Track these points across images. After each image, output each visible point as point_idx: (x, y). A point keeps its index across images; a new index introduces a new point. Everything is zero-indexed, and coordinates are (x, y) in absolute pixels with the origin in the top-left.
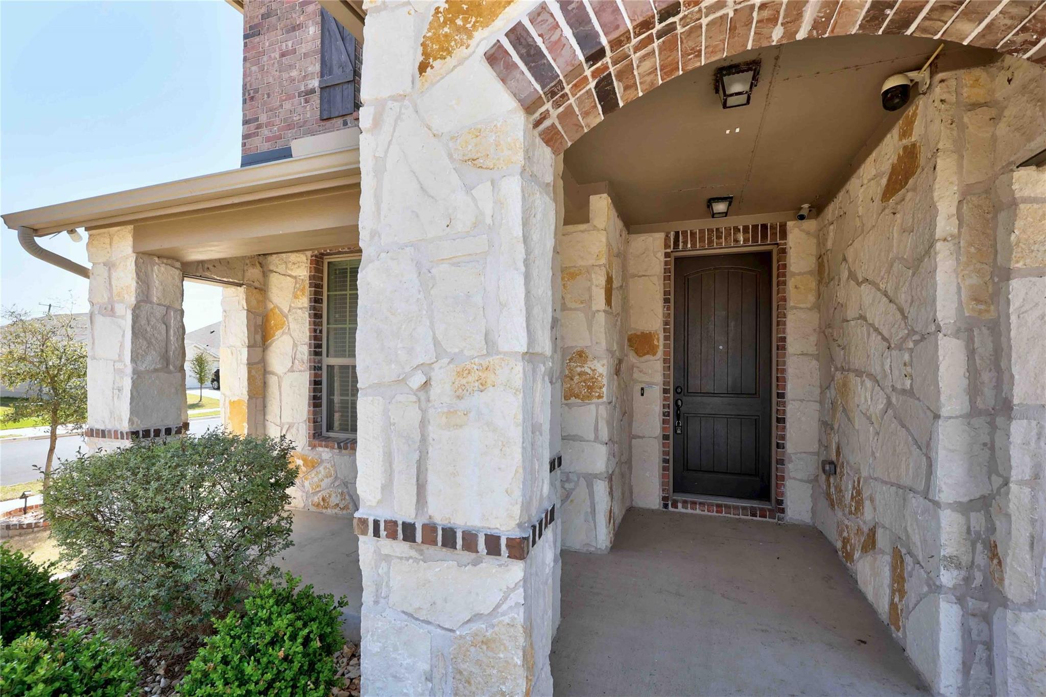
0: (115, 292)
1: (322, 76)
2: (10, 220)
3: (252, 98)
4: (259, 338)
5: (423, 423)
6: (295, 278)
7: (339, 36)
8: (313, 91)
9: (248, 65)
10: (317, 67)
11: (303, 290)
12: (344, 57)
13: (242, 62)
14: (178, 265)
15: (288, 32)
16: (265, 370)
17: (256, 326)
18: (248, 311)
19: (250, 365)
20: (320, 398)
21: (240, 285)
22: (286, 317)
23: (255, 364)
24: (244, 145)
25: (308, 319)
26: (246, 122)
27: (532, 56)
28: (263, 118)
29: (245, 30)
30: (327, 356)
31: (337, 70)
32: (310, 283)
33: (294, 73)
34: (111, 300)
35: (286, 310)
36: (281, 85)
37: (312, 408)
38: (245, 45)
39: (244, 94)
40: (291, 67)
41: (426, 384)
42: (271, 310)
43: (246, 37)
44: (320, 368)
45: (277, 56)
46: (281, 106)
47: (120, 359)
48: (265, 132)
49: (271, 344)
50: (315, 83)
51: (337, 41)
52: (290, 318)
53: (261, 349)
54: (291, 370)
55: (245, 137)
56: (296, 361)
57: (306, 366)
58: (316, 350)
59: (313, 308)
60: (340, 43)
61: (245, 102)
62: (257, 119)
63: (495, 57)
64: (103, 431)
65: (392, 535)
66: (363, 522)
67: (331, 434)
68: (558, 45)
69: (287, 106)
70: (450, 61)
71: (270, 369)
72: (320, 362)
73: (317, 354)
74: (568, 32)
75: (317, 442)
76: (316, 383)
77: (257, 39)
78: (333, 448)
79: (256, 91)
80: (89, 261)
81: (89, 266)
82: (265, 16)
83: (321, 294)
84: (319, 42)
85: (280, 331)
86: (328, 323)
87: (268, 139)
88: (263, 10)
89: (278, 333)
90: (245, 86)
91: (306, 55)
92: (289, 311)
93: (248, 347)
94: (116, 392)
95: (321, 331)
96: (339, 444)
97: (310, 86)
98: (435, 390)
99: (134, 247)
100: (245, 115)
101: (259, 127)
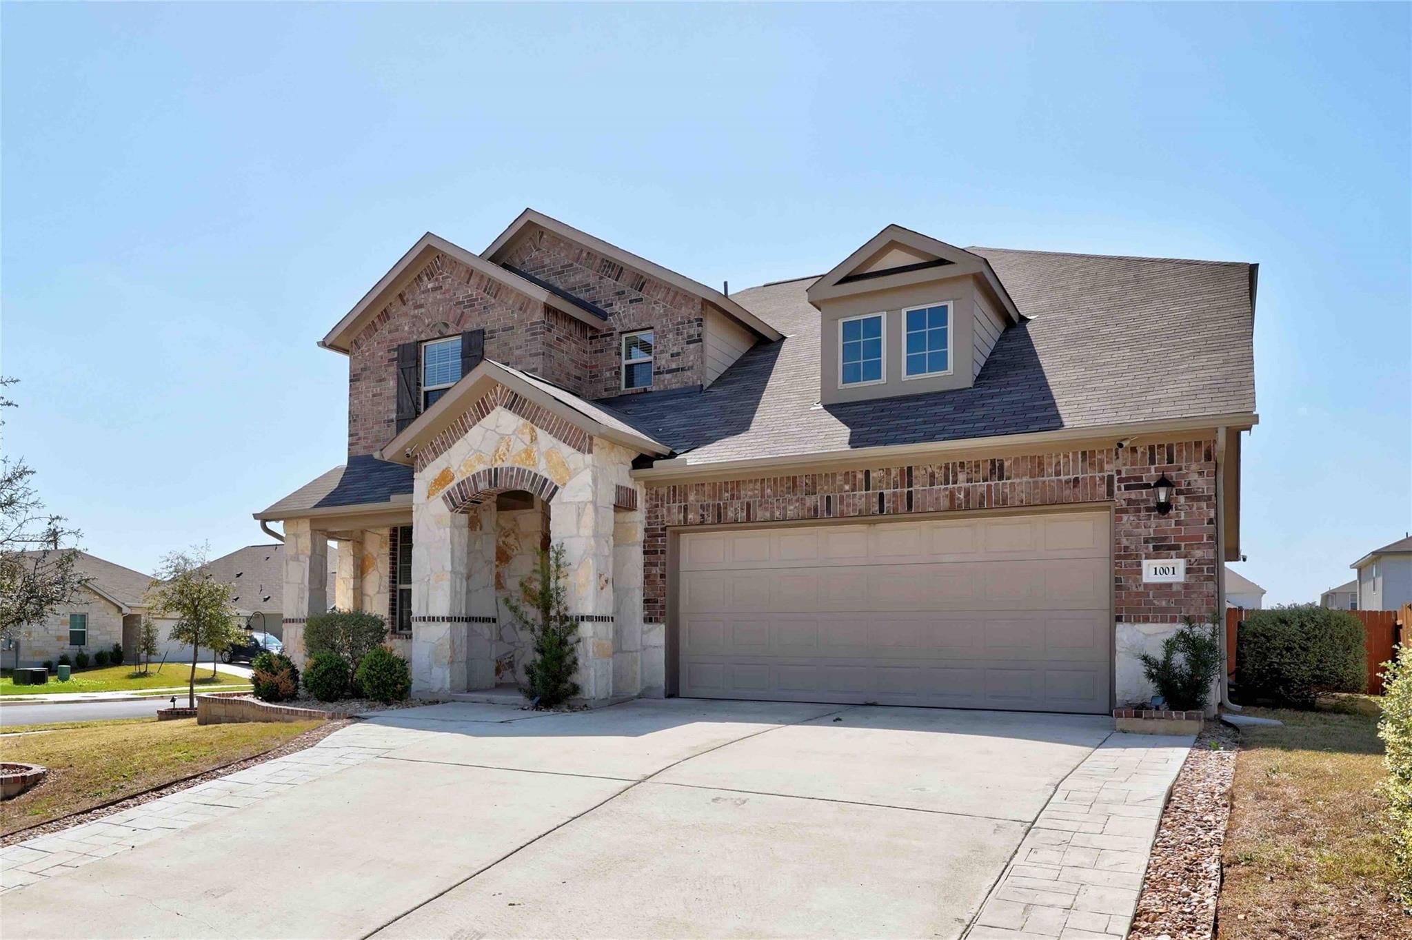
0: (299, 548)
1: (398, 413)
2: (256, 516)
3: (355, 421)
4: (359, 572)
5: (428, 590)
6: (381, 535)
7: (407, 391)
8: (392, 421)
9: (352, 399)
10: (395, 407)
11: (386, 544)
12: (410, 403)
13: (348, 397)
14: (326, 533)
15: (377, 382)
16: (362, 593)
17: (357, 565)
18: (354, 556)
19: (355, 589)
20: (395, 610)
21: (349, 540)
22: (375, 559)
23: (357, 589)
24: (349, 449)
25: (389, 561)
26: (350, 435)
27: (452, 499)
28: (361, 434)
29: (350, 376)
30: (400, 584)
31: (406, 411)
32: (390, 539)
33: (381, 408)
34: (297, 554)
35: (376, 556)
36: (373, 414)
37: (391, 616)
38: (351, 386)
39: (349, 417)
40: (379, 404)
41: (429, 580)
42: (367, 555)
43: (351, 381)
44: (396, 591)
45: (371, 396)
46: (373, 427)
47: (303, 583)
48: (363, 442)
49: (365, 577)
50: (394, 416)
51: (406, 392)
52: (378, 560)
53: (360, 580)
54: (378, 593)
55: (350, 445)
56: (382, 587)
57: (388, 589)
58: (393, 581)
59: (391, 554)
60: (408, 394)
61: (350, 422)
62: (357, 434)
63: (444, 498)
64: (293, 620)
65: (420, 620)
66: (413, 618)
67: (402, 632)
68: (457, 497)
69: (376, 428)
70: (435, 497)
71: (364, 592)
72: (396, 587)
73: (394, 582)
74: (459, 495)
75: (393, 636)
76: (393, 600)
77: (358, 383)
78: (403, 638)
79: (357, 416)
80: (285, 532)
81: (284, 535)
82: (363, 370)
83: (396, 545)
84: (396, 390)
85: (372, 568)
86: (400, 563)
87: (365, 447)
88: (362, 366)
89: (370, 570)
90: (350, 412)
91: (388, 398)
92: (378, 555)
93: (354, 578)
94: (300, 599)
95: (396, 568)
96: (406, 636)
97: (391, 418)
98: (431, 582)
99: (311, 526)
100: (350, 431)
101: (359, 439)
